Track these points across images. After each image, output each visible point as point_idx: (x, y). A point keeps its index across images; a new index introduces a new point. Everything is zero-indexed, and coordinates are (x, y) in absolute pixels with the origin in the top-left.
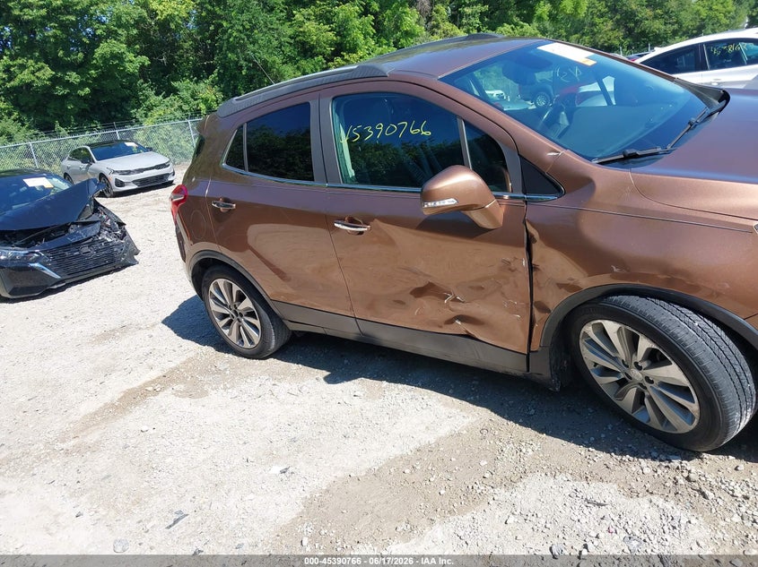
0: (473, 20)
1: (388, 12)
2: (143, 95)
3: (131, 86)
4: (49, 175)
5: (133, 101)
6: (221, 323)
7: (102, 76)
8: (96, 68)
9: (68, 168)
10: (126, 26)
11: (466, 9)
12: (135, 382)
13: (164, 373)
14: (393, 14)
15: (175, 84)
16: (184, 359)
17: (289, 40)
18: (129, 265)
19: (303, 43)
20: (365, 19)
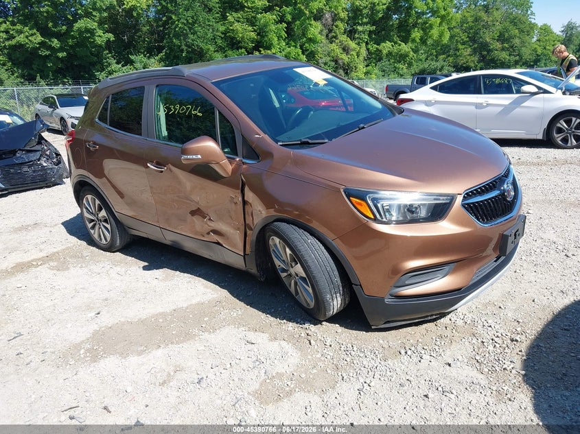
0: (363, 36)
1: (298, 22)
2: (107, 62)
3: (99, 55)
4: (11, 114)
5: (98, 67)
6: (90, 225)
7: (77, 45)
8: (73, 37)
9: (39, 110)
10: (100, 10)
11: (358, 27)
12: (27, 258)
13: (48, 255)
14: (302, 24)
15: (132, 57)
16: (64, 247)
17: (221, 35)
18: (58, 184)
19: (233, 38)
20: (280, 26)
